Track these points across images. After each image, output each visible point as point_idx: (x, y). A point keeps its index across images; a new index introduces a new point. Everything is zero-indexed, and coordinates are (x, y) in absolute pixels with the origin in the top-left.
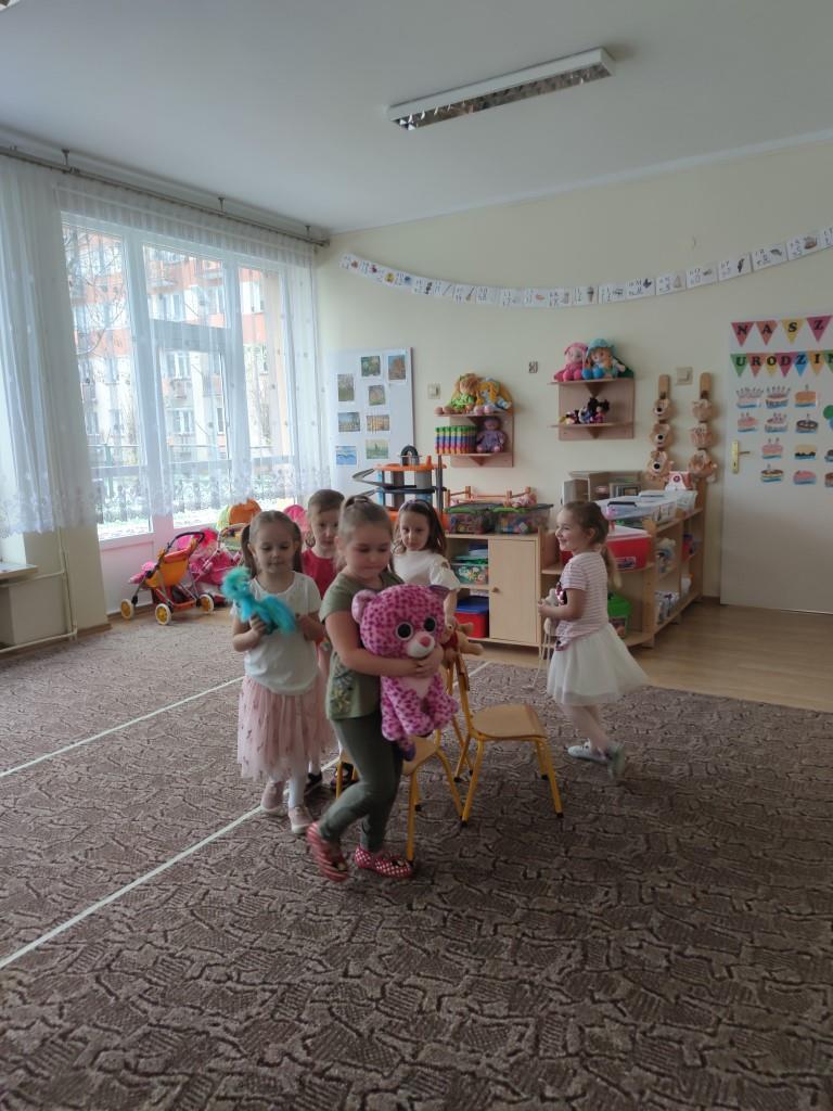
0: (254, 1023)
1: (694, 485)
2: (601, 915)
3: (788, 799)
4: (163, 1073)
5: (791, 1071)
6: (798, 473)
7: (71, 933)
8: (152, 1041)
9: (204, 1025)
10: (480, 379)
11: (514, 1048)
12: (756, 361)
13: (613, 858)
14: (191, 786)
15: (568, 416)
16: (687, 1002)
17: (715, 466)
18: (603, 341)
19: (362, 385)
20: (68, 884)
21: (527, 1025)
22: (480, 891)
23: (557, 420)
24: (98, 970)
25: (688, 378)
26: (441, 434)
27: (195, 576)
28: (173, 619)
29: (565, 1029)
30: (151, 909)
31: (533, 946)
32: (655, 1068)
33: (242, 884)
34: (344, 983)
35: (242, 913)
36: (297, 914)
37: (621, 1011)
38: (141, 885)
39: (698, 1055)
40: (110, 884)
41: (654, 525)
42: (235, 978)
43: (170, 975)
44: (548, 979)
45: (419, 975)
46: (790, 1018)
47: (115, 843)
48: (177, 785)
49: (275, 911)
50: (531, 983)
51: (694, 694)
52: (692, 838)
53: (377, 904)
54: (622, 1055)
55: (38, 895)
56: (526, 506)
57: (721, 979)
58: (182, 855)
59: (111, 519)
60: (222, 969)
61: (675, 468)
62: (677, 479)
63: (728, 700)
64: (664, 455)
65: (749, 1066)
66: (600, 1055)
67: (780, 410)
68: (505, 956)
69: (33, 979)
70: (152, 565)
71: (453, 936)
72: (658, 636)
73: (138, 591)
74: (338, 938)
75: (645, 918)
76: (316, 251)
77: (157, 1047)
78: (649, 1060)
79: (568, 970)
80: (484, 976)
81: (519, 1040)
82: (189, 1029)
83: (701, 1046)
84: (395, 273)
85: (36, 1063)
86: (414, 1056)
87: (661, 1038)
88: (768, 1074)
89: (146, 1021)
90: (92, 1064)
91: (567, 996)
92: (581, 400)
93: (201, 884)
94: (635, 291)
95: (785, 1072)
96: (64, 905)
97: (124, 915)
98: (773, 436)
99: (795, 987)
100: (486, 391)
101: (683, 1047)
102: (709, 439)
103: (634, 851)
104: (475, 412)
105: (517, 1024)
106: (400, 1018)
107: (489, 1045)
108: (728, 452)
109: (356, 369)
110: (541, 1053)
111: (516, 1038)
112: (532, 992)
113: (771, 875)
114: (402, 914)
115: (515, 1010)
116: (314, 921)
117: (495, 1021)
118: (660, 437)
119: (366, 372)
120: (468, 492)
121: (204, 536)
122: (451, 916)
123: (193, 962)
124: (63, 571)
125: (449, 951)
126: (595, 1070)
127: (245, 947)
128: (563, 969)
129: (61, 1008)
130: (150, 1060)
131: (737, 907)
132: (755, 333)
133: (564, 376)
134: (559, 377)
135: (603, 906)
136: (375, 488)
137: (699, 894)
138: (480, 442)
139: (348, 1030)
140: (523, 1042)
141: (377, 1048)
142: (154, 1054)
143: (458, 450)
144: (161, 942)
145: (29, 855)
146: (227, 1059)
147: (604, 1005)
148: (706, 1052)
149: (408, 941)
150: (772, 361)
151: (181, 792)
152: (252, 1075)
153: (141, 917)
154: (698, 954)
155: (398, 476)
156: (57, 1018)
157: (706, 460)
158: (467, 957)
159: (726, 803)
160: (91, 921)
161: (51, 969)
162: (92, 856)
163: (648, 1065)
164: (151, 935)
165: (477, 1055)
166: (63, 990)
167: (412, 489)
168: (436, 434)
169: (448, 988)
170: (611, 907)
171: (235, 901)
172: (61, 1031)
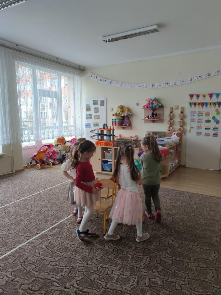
0: (63, 277)
1: (179, 136)
2: (155, 249)
3: (203, 219)
4: (39, 291)
5: (204, 291)
6: (206, 133)
7: (14, 252)
8: (36, 282)
9: (50, 277)
10: (124, 107)
11: (132, 284)
12: (195, 104)
13: (158, 234)
14: (46, 213)
15: (146, 117)
16: (177, 272)
17: (184, 131)
18: (155, 98)
19: (93, 107)
20: (13, 239)
21: (135, 278)
22: (123, 242)
23: (143, 118)
24: (22, 263)
25: (177, 108)
26: (113, 121)
27: (47, 157)
28: (41, 168)
29: (145, 279)
30: (36, 246)
31: (137, 257)
32: (169, 290)
33: (60, 240)
34: (87, 267)
35: (60, 247)
36: (74, 248)
37: (160, 274)
38: (33, 240)
39: (180, 286)
40: (24, 239)
41: (169, 146)
42: (58, 265)
43: (41, 264)
44: (141, 266)
45: (107, 265)
46: (204, 277)
47: (26, 228)
48: (42, 213)
49: (68, 247)
50: (136, 267)
51: (179, 191)
52: (178, 229)
53: (96, 245)
54: (160, 286)
55: (5, 242)
56: (135, 140)
57: (186, 266)
58: (44, 232)
59: (25, 141)
60: (55, 262)
61: (174, 131)
62: (174, 134)
63: (187, 192)
64: (171, 128)
65: (193, 289)
66: (154, 286)
67: (201, 117)
68: (129, 260)
69: (4, 265)
70: (36, 154)
71: (116, 254)
72: (170, 175)
73: (32, 161)
74: (85, 254)
75: (166, 250)
76: (81, 72)
77: (37, 284)
78: (167, 288)
79: (146, 263)
80: (124, 265)
81: (133, 282)
82: (46, 279)
83: (181, 284)
84: (102, 79)
85: (5, 287)
86: (106, 286)
87: (170, 282)
88: (198, 292)
89: (34, 276)
90: (20, 288)
91: (146, 271)
92: (150, 113)
93: (49, 240)
94: (164, 85)
95: (202, 291)
96: (12, 245)
97: (28, 248)
98: (199, 124)
99: (205, 269)
100: (125, 110)
101: (176, 284)
102: (183, 124)
103: (163, 232)
104: (122, 115)
105: (133, 278)
106: (102, 276)
107: (125, 283)
108: (188, 127)
109: (91, 103)
110: (139, 285)
111: (133, 281)
112: (137, 270)
113: (199, 239)
114: (102, 248)
115: (132, 274)
116: (79, 250)
117: (127, 277)
118: (170, 123)
119: (94, 104)
120: (120, 136)
121: (50, 146)
122: (115, 249)
123: (47, 260)
124: (12, 155)
125: (115, 258)
126: (153, 290)
127: (61, 257)
128: (145, 263)
129: (11, 273)
130: (36, 287)
131: (190, 248)
132: (195, 97)
133: (146, 106)
134: (144, 107)
135: (155, 247)
136: (96, 134)
137: (180, 244)
138: (123, 123)
139: (88, 279)
140: (134, 283)
141: (96, 284)
142: (37, 285)
143: (118, 125)
144: (38, 255)
145: (3, 231)
146: (56, 287)
147: (156, 273)
148: (182, 286)
149: (104, 256)
150: (199, 104)
151: (43, 215)
152: (63, 291)
153: (33, 248)
154: (180, 260)
155: (102, 131)
156: (10, 275)
157: (182, 129)
158: (120, 260)
159: (187, 220)
160: (19, 250)
161: (9, 262)
162: (20, 232)
163: (167, 289)
164: (36, 253)
165: (123, 286)
166: (12, 268)
167: (106, 135)
168: (112, 121)
169: (115, 268)
170: (157, 247)
171: (58, 244)
172: (11, 279)
